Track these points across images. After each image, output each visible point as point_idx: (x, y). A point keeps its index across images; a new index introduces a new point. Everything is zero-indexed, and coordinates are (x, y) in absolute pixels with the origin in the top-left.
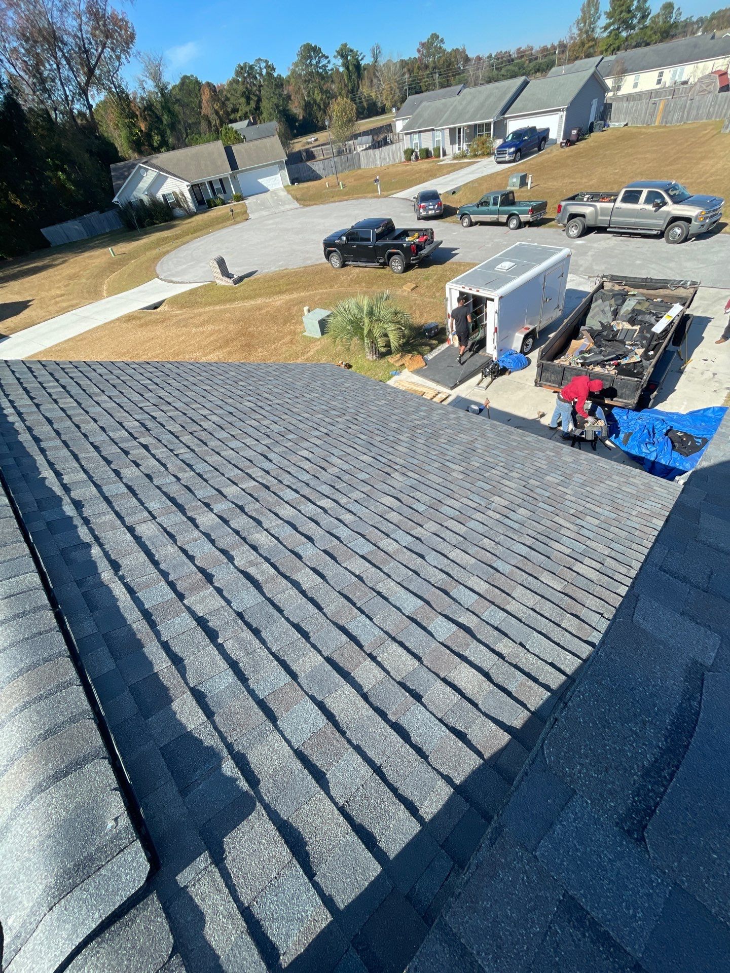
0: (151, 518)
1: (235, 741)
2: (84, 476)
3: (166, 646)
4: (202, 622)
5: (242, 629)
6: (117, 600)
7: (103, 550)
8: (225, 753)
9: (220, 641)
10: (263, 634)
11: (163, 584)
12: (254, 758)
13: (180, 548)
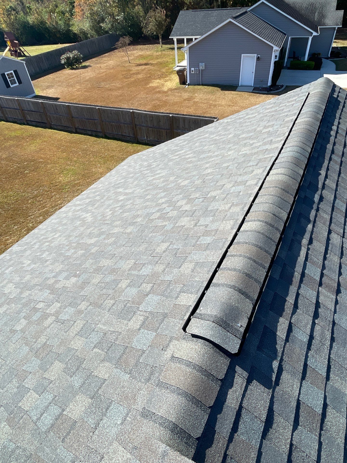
3: (298, 295)
4: (318, 305)
5: (329, 330)
6: (299, 256)
9: (316, 321)
10: (334, 344)
12: (285, 376)
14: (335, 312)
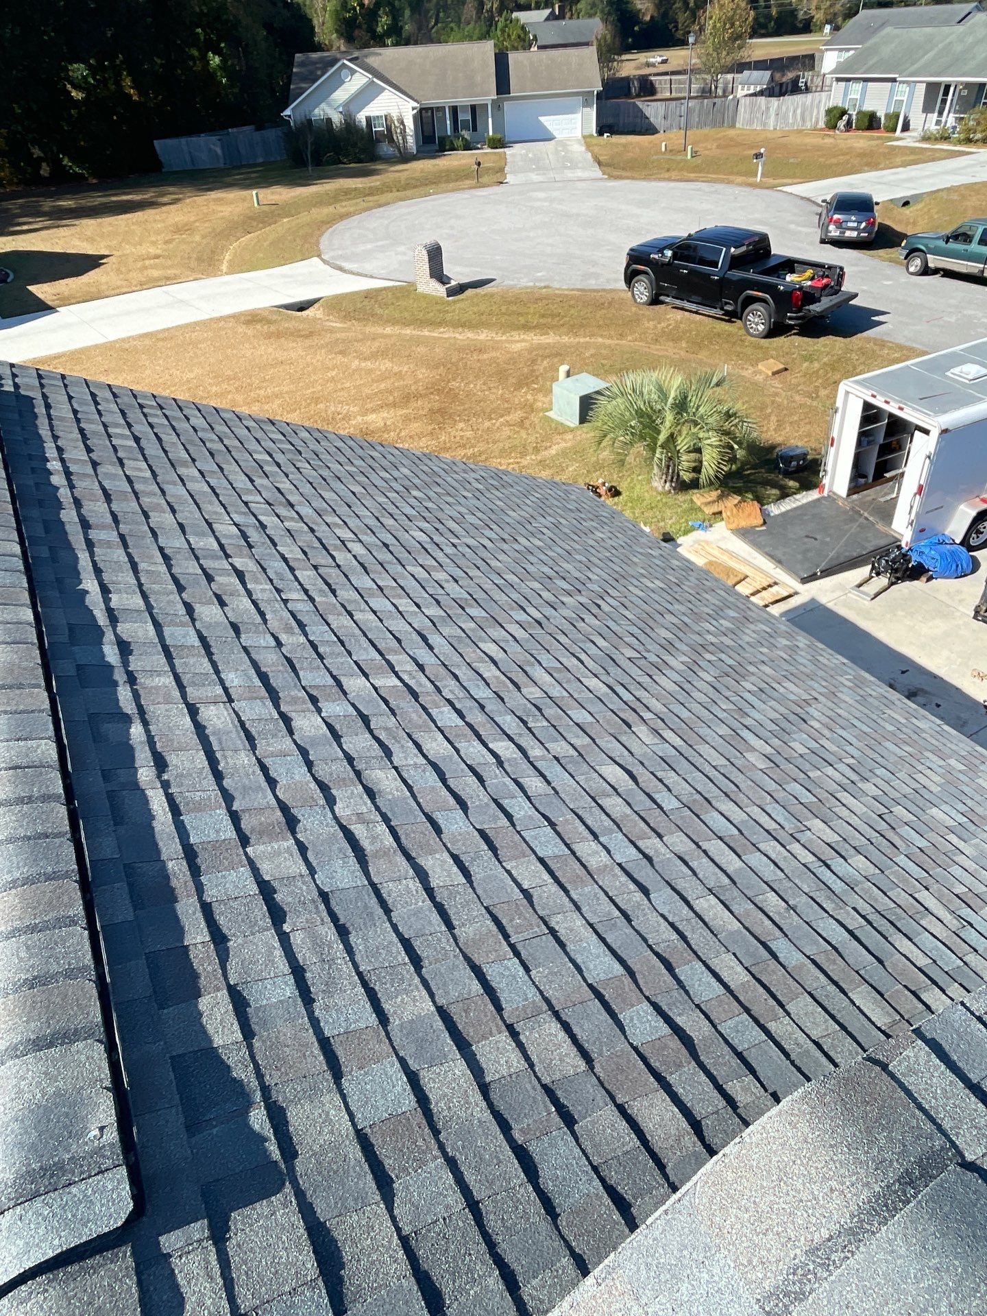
0: (225, 699)
1: (276, 1084)
2: (141, 602)
3: (207, 909)
4: (266, 890)
5: (322, 920)
6: (153, 818)
7: (148, 732)
8: (258, 1096)
9: (286, 928)
10: (352, 939)
11: (222, 812)
12: (296, 1117)
13: (259, 761)
14: (312, 871)
